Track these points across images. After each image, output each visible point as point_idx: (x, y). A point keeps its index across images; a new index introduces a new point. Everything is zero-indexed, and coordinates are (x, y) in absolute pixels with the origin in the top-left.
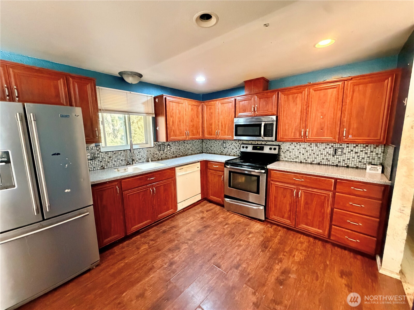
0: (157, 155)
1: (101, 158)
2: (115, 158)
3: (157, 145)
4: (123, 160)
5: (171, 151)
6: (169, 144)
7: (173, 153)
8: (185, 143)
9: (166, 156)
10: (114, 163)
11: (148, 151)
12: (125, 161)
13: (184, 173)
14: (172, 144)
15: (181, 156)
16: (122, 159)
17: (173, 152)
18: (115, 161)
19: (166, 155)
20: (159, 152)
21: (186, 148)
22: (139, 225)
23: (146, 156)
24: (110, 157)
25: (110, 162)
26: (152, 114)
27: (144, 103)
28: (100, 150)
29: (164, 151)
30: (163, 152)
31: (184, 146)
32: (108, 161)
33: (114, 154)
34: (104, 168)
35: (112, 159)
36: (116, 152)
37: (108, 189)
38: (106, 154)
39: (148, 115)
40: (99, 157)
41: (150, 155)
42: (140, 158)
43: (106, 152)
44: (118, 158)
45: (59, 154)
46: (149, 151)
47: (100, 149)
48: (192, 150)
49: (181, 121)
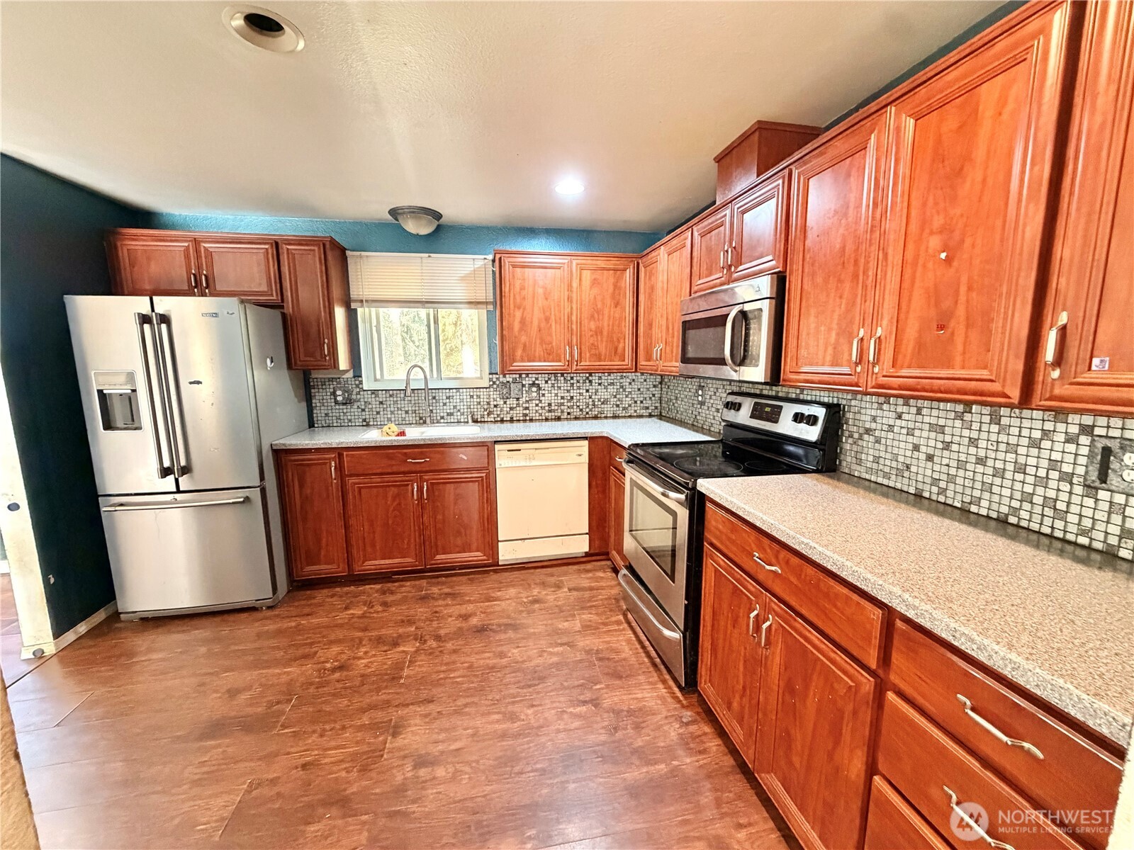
0: (499, 409)
1: (363, 403)
2: (392, 406)
3: (498, 383)
4: (410, 412)
5: (541, 401)
6: (537, 382)
7: (547, 408)
8: (590, 382)
9: (525, 415)
10: (389, 416)
11: (472, 397)
12: (414, 415)
13: (523, 463)
14: (546, 382)
15: (576, 418)
16: (407, 409)
17: (550, 405)
18: (392, 413)
19: (525, 412)
20: (505, 403)
21: (593, 397)
22: (382, 562)
23: (465, 407)
24: (381, 403)
25: (381, 413)
26: (487, 303)
27: (463, 279)
28: (360, 386)
29: (518, 399)
30: (515, 402)
31: (587, 391)
32: (378, 410)
33: (391, 396)
34: (368, 425)
35: (385, 406)
36: (395, 392)
37: (315, 464)
38: (373, 396)
39: (473, 306)
40: (359, 401)
41: (479, 407)
42: (452, 411)
43: (374, 392)
44: (399, 406)
45: (201, 383)
46: (475, 397)
47: (361, 382)
48: (618, 406)
49: (553, 318)
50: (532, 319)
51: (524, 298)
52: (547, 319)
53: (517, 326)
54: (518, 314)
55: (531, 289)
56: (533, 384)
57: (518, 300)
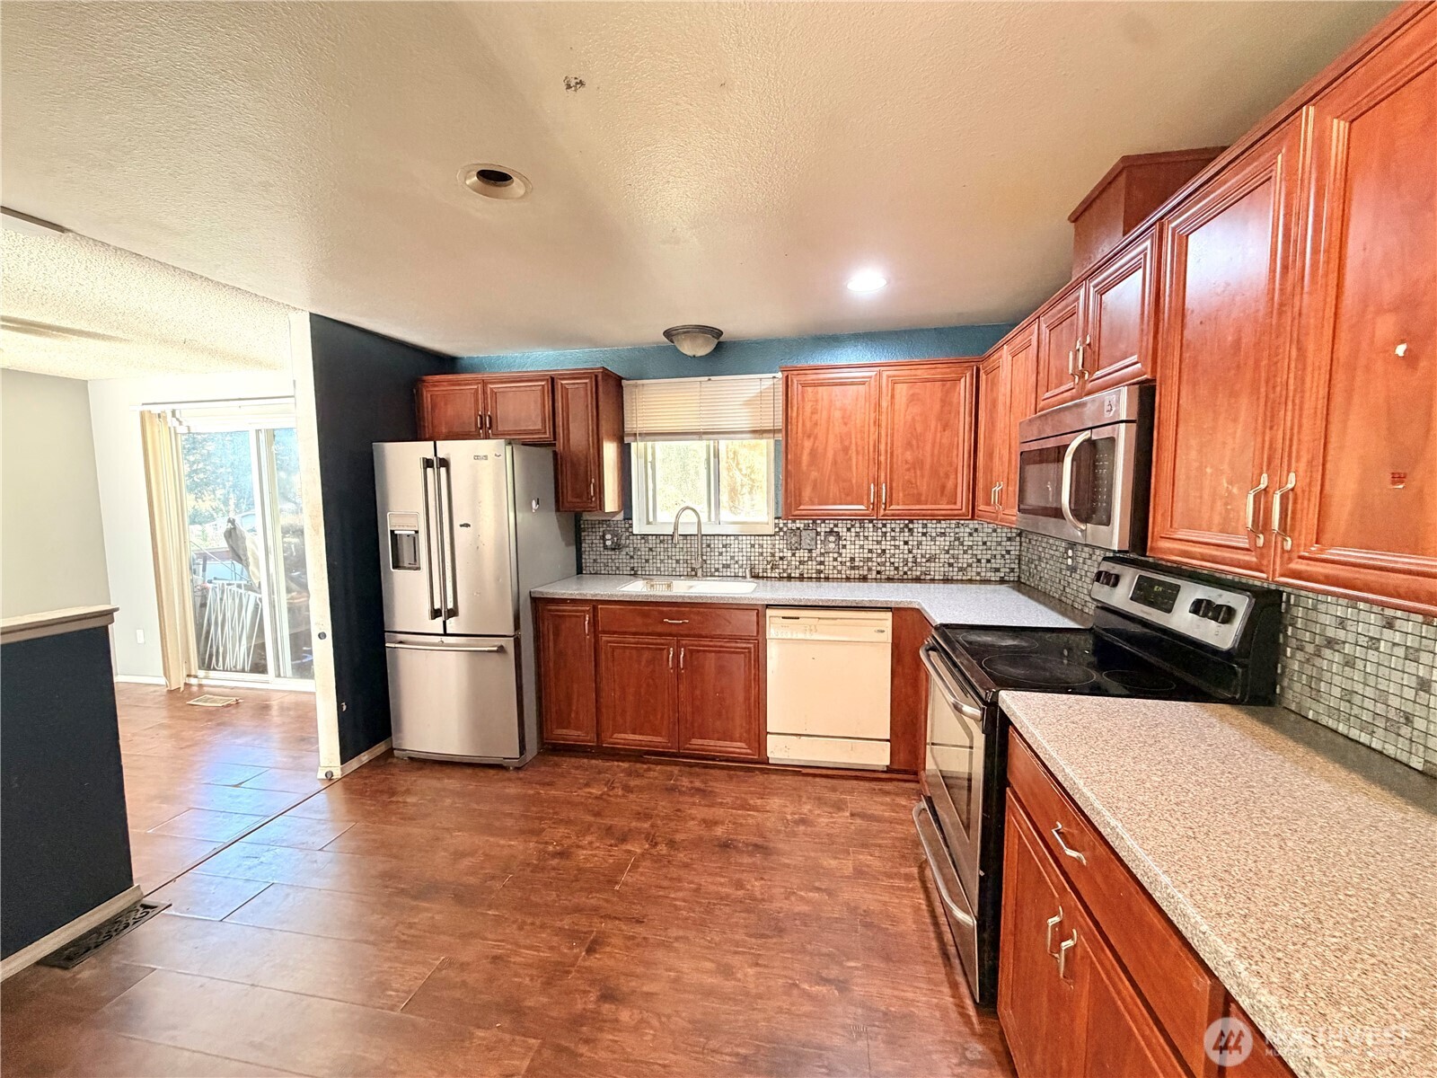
0: (785, 562)
1: (632, 549)
2: (662, 553)
3: (785, 529)
4: (681, 562)
5: (840, 554)
6: (835, 529)
7: (848, 564)
8: (911, 530)
9: (820, 572)
10: (659, 565)
11: (753, 546)
12: (685, 565)
13: (801, 636)
14: (849, 530)
15: (889, 580)
16: (678, 558)
17: (852, 559)
18: (662, 561)
19: (818, 567)
20: (794, 555)
21: (914, 551)
23: (745, 558)
24: (651, 549)
25: (651, 561)
26: (774, 431)
27: (748, 403)
28: (630, 530)
29: (810, 551)
30: (806, 555)
31: (906, 543)
32: (647, 558)
33: (661, 542)
34: (635, 575)
35: (654, 553)
36: (666, 537)
37: (570, 616)
38: (643, 541)
39: (757, 436)
40: (628, 547)
41: (761, 558)
42: (728, 562)
43: (644, 537)
44: (670, 554)
45: (469, 526)
46: (757, 546)
47: (631, 526)
48: (951, 565)
49: (853, 447)
50: (825, 449)
51: (816, 424)
52: (846, 450)
53: (805, 458)
54: (808, 444)
55: (825, 414)
56: (831, 532)
57: (808, 424)
